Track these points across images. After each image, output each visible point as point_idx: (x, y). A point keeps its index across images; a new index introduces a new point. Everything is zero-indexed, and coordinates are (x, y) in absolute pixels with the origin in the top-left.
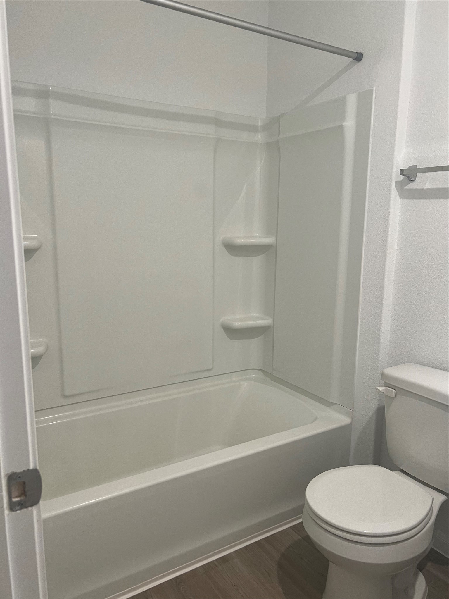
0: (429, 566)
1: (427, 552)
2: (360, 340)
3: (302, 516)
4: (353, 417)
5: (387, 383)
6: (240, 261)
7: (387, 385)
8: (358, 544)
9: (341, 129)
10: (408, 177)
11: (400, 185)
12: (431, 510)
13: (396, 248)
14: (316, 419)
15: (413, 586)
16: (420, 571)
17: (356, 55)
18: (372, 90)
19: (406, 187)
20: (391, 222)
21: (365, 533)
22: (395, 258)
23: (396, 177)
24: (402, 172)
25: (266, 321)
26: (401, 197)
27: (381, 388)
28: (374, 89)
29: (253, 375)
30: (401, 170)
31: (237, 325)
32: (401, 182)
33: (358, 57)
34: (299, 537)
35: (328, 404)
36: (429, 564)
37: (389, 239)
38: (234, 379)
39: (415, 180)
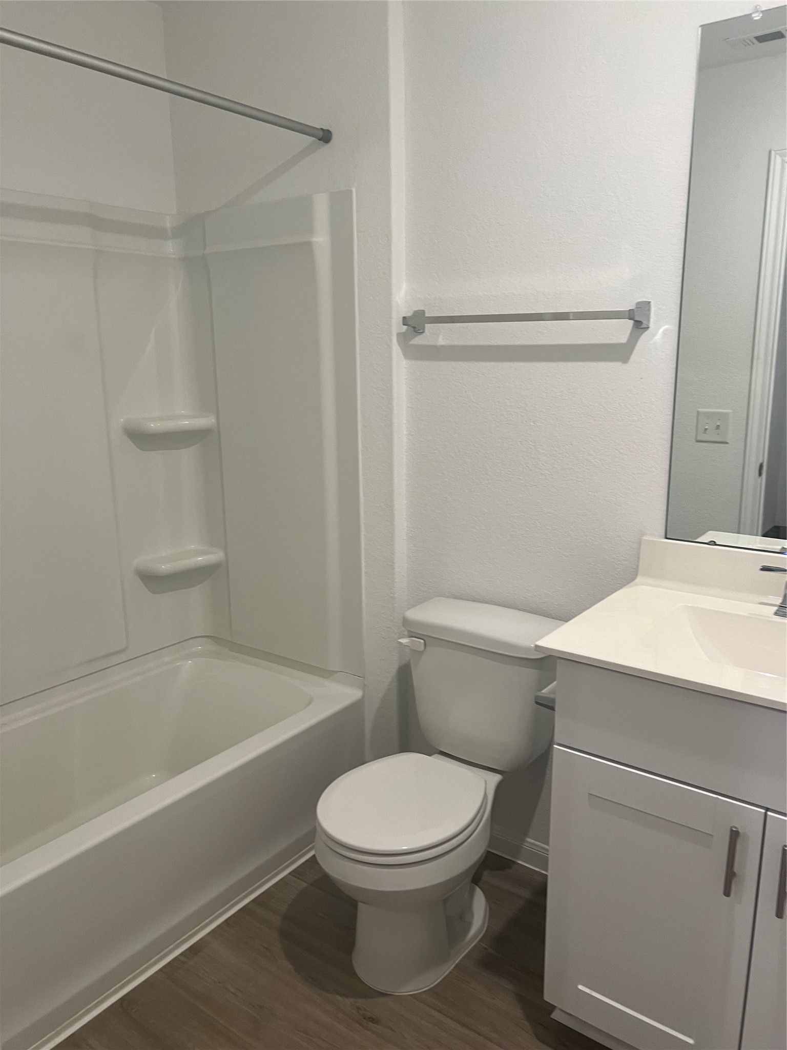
0: (486, 876)
1: (483, 858)
2: (365, 572)
3: (313, 846)
4: (364, 687)
5: (412, 632)
6: (157, 458)
7: (412, 635)
8: (396, 867)
9: (308, 247)
10: (414, 328)
11: (404, 339)
12: (485, 799)
13: (405, 433)
14: (310, 701)
15: (470, 907)
16: (477, 885)
17: (321, 133)
18: (351, 192)
19: (412, 342)
20: (395, 395)
21: (404, 850)
22: (405, 448)
23: (397, 327)
24: (405, 321)
25: (214, 556)
26: (406, 356)
27: (403, 639)
28: (354, 190)
29: (198, 647)
30: (404, 318)
31: (165, 568)
32: (404, 334)
33: (325, 137)
34: (305, 885)
35: (325, 673)
36: (486, 873)
37: (395, 420)
38: (167, 659)
39: (423, 332)
